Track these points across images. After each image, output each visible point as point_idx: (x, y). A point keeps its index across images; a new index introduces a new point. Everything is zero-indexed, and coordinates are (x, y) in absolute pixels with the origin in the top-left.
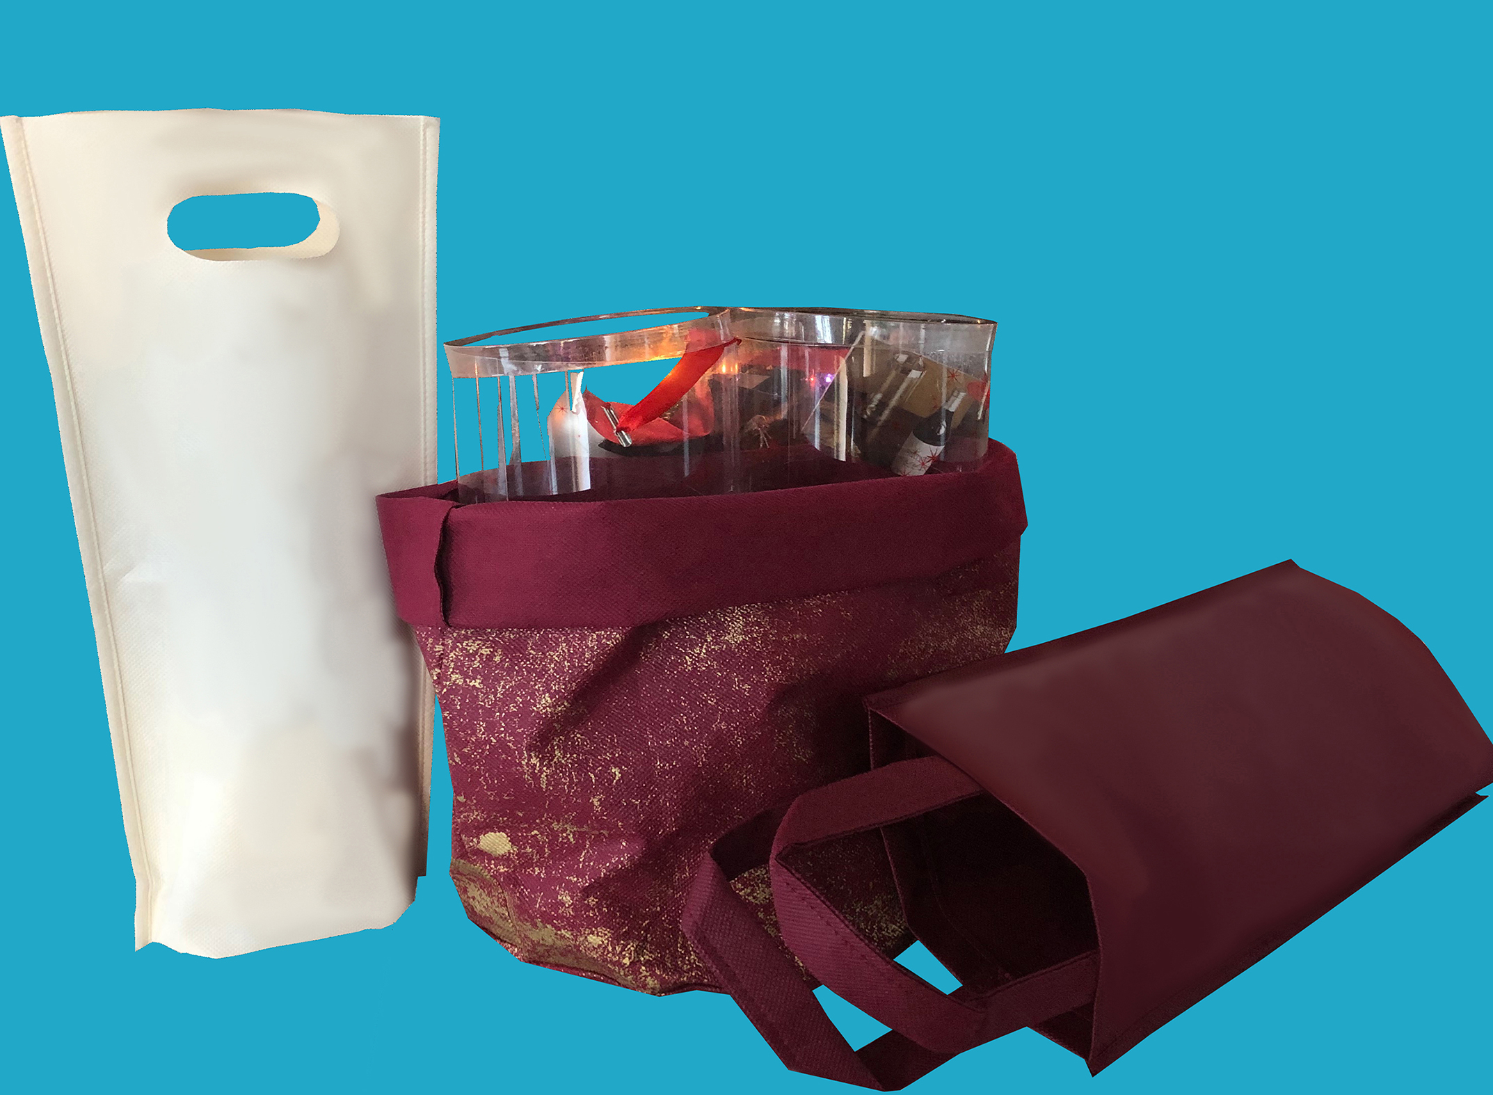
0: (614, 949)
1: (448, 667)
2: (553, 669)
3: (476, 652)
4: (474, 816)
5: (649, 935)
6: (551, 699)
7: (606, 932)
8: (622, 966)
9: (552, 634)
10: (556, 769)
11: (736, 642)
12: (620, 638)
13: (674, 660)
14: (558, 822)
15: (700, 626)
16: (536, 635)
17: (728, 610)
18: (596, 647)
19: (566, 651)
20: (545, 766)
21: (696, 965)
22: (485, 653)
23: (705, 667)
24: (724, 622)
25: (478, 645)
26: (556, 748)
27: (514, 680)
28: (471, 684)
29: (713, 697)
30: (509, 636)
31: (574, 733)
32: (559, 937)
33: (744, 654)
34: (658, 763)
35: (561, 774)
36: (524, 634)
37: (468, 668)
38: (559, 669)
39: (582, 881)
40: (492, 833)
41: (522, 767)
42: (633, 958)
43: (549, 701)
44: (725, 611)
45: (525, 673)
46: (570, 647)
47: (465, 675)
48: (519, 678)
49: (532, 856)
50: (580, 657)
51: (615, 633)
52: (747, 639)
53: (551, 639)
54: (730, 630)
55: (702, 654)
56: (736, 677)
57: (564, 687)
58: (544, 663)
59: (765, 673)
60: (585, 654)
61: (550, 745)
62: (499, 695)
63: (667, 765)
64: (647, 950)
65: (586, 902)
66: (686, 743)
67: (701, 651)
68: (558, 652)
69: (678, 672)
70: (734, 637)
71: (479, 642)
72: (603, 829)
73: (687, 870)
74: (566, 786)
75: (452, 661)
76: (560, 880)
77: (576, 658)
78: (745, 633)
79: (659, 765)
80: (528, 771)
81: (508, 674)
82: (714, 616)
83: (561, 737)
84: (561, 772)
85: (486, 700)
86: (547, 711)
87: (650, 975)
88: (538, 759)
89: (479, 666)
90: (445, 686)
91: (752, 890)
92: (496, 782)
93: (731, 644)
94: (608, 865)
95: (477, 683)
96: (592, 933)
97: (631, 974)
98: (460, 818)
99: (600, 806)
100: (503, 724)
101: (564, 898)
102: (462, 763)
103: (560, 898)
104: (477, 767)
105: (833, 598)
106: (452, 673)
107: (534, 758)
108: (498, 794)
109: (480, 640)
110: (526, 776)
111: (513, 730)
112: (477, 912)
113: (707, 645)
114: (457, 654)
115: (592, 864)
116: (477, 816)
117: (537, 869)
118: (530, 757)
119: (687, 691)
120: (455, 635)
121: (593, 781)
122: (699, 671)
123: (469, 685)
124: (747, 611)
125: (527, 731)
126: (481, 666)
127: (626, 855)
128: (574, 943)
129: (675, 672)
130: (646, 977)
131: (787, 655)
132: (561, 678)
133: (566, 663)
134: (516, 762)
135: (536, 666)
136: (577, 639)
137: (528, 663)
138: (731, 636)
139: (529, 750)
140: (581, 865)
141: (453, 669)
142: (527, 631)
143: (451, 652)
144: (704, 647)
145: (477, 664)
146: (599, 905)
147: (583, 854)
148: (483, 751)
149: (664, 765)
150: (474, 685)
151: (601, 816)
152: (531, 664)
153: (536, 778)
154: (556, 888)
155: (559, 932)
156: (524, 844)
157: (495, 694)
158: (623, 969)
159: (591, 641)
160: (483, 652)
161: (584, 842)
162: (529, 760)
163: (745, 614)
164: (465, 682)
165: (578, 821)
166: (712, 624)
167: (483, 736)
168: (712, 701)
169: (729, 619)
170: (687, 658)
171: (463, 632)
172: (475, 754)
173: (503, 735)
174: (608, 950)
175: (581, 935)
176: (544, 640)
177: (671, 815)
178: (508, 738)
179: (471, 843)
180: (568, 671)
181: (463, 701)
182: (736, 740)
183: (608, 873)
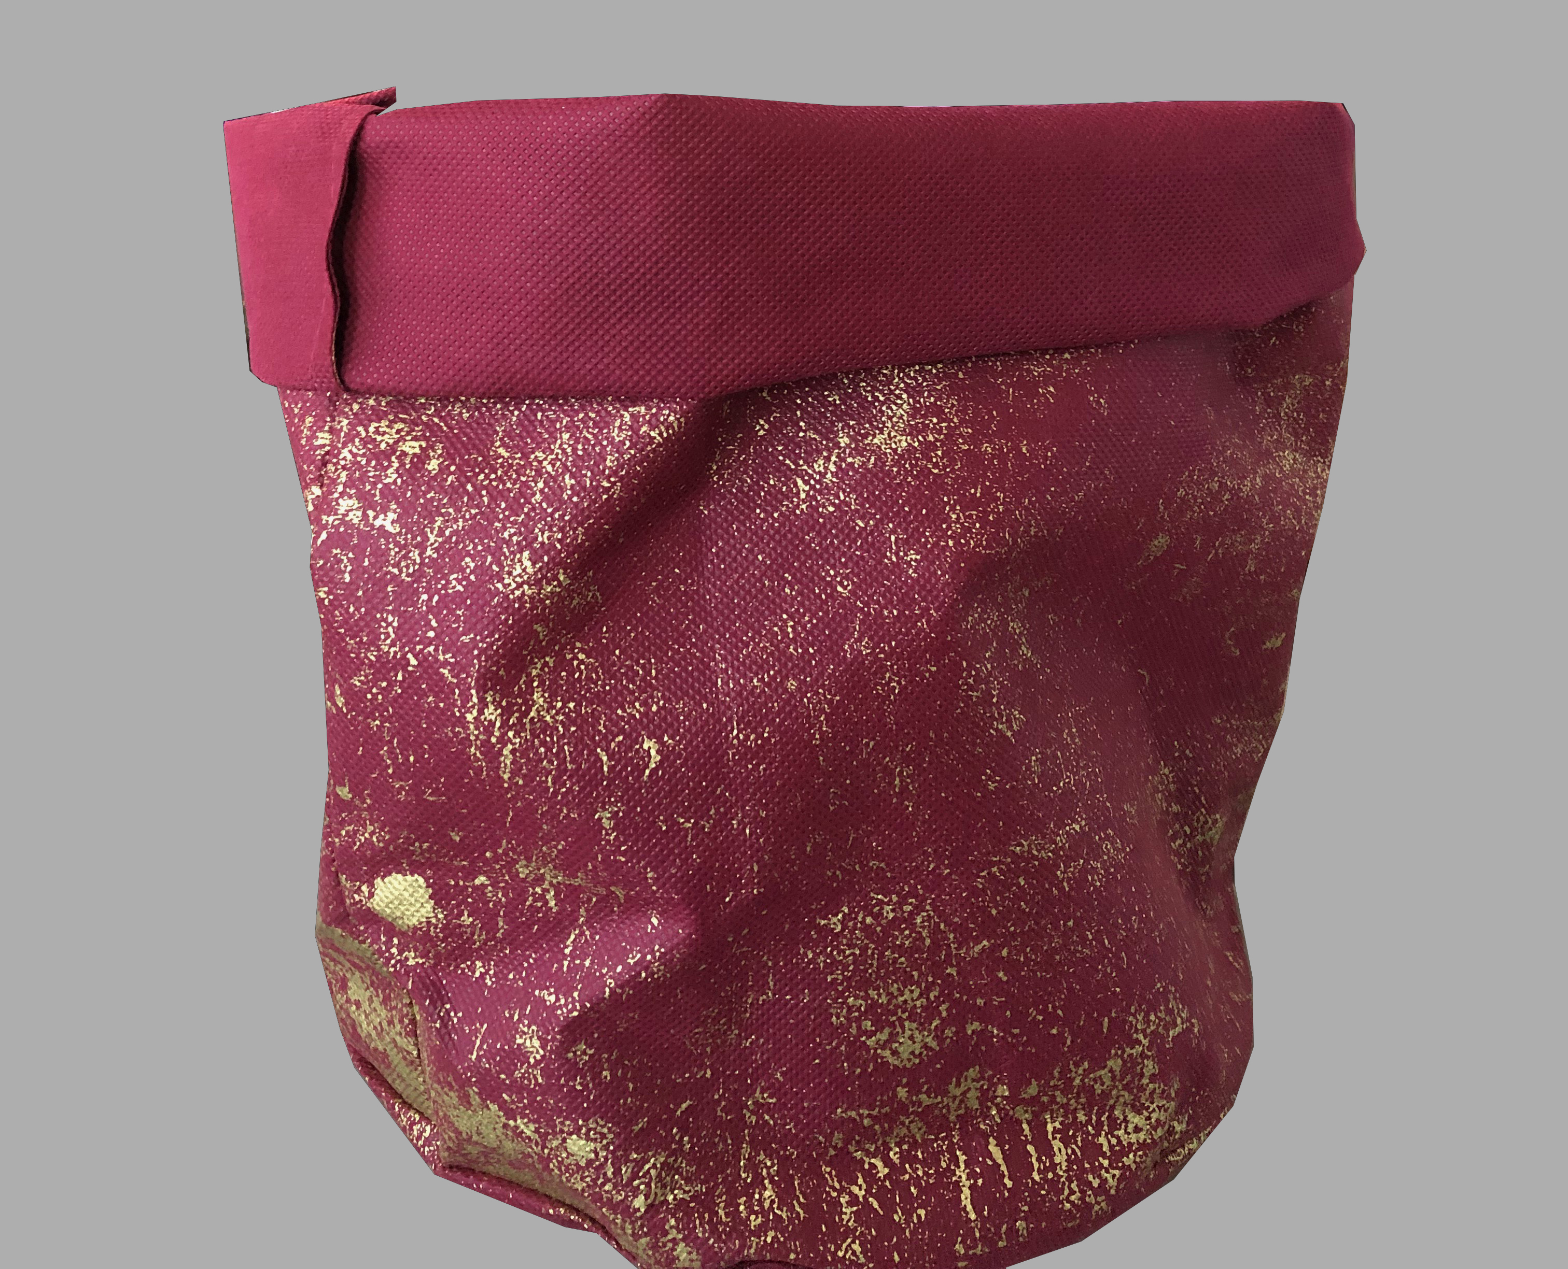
0: (617, 1172)
1: (334, 482)
2: (542, 491)
3: (393, 448)
4: (367, 835)
5: (686, 1139)
6: (534, 564)
7: (605, 1130)
8: (631, 1215)
9: (543, 411)
10: (534, 735)
11: (895, 451)
12: (675, 425)
13: (774, 486)
14: (529, 859)
15: (827, 410)
16: (512, 412)
17: (881, 378)
18: (628, 443)
19: (569, 450)
20: (510, 729)
21: (774, 1213)
22: (411, 451)
23: (834, 505)
24: (872, 403)
25: (398, 432)
26: (535, 684)
27: (463, 517)
28: (378, 523)
29: (847, 577)
30: (461, 413)
31: (572, 652)
32: (510, 1133)
33: (909, 479)
34: (735, 732)
35: (542, 750)
36: (489, 409)
37: (374, 485)
38: (553, 495)
39: (566, 1005)
40: (400, 876)
41: (466, 728)
42: (652, 1197)
43: (530, 570)
44: (875, 378)
45: (486, 499)
46: (577, 441)
47: (366, 501)
48: (473, 511)
49: (473, 934)
50: (597, 464)
51: (667, 412)
52: (916, 444)
53: (541, 421)
54: (884, 423)
55: (829, 476)
56: (893, 532)
57: (560, 536)
58: (523, 479)
59: (949, 528)
60: (605, 460)
61: (524, 678)
62: (429, 552)
63: (752, 737)
64: (681, 1175)
65: (571, 1055)
66: (792, 685)
67: (826, 468)
68: (552, 453)
69: (782, 514)
70: (890, 438)
71: (400, 425)
72: (614, 884)
73: (771, 984)
74: (550, 779)
75: (344, 468)
76: (525, 997)
77: (588, 468)
78: (913, 431)
79: (737, 737)
80: (477, 736)
81: (452, 503)
82: (854, 391)
83: (547, 659)
84: (543, 743)
85: (403, 564)
86: (523, 593)
87: (683, 1240)
88: (499, 711)
89: (395, 482)
90: (325, 527)
91: (891, 1034)
92: (412, 759)
93: (885, 454)
94: (619, 969)
95: (387, 522)
96: (577, 1131)
97: (646, 1235)
98: (339, 835)
99: (613, 830)
100: (434, 623)
101: (528, 1041)
102: (349, 711)
103: (519, 1041)
104: (378, 722)
105: (1076, 361)
106: (342, 494)
107: (492, 708)
108: (416, 790)
109: (403, 421)
110: (473, 749)
111: (454, 637)
112: (363, 1035)
113: (838, 456)
114: (355, 450)
115: (587, 963)
116: (372, 834)
117: (479, 964)
118: (483, 704)
119: (798, 560)
120: (356, 407)
121: (605, 769)
122: (821, 515)
123: (372, 526)
124: (917, 380)
125: (482, 641)
126: (399, 481)
127: (657, 947)
128: (538, 1149)
129: (776, 515)
130: (674, 1241)
131: (991, 487)
132: (556, 516)
133: (567, 477)
134: (453, 714)
135: (509, 485)
136: (591, 424)
137: (493, 476)
138: (886, 436)
139: (482, 689)
140: (566, 963)
141: (345, 486)
142: (495, 404)
143: (345, 445)
144: (833, 458)
145: (391, 476)
146: (595, 1065)
147: (573, 937)
148: (391, 685)
149: (747, 737)
150: (382, 526)
151: (613, 853)
152: (499, 479)
153: (492, 754)
154: (512, 1016)
155: (511, 1123)
156: (458, 905)
157: (422, 547)
158: (632, 1223)
159: (620, 427)
160: (407, 449)
161: (575, 911)
162: (481, 712)
163: (913, 388)
164: (365, 516)
165: (568, 864)
166: (850, 407)
167: (393, 649)
168: (845, 588)
169: (882, 398)
170: (800, 482)
171: (371, 402)
172: (374, 690)
173: (431, 649)
174: (605, 1174)
175: (555, 1134)
176: (527, 423)
177: (752, 857)
178: (441, 658)
179: (356, 896)
180: (570, 497)
181: (356, 562)
182: (888, 684)
183: (619, 991)
